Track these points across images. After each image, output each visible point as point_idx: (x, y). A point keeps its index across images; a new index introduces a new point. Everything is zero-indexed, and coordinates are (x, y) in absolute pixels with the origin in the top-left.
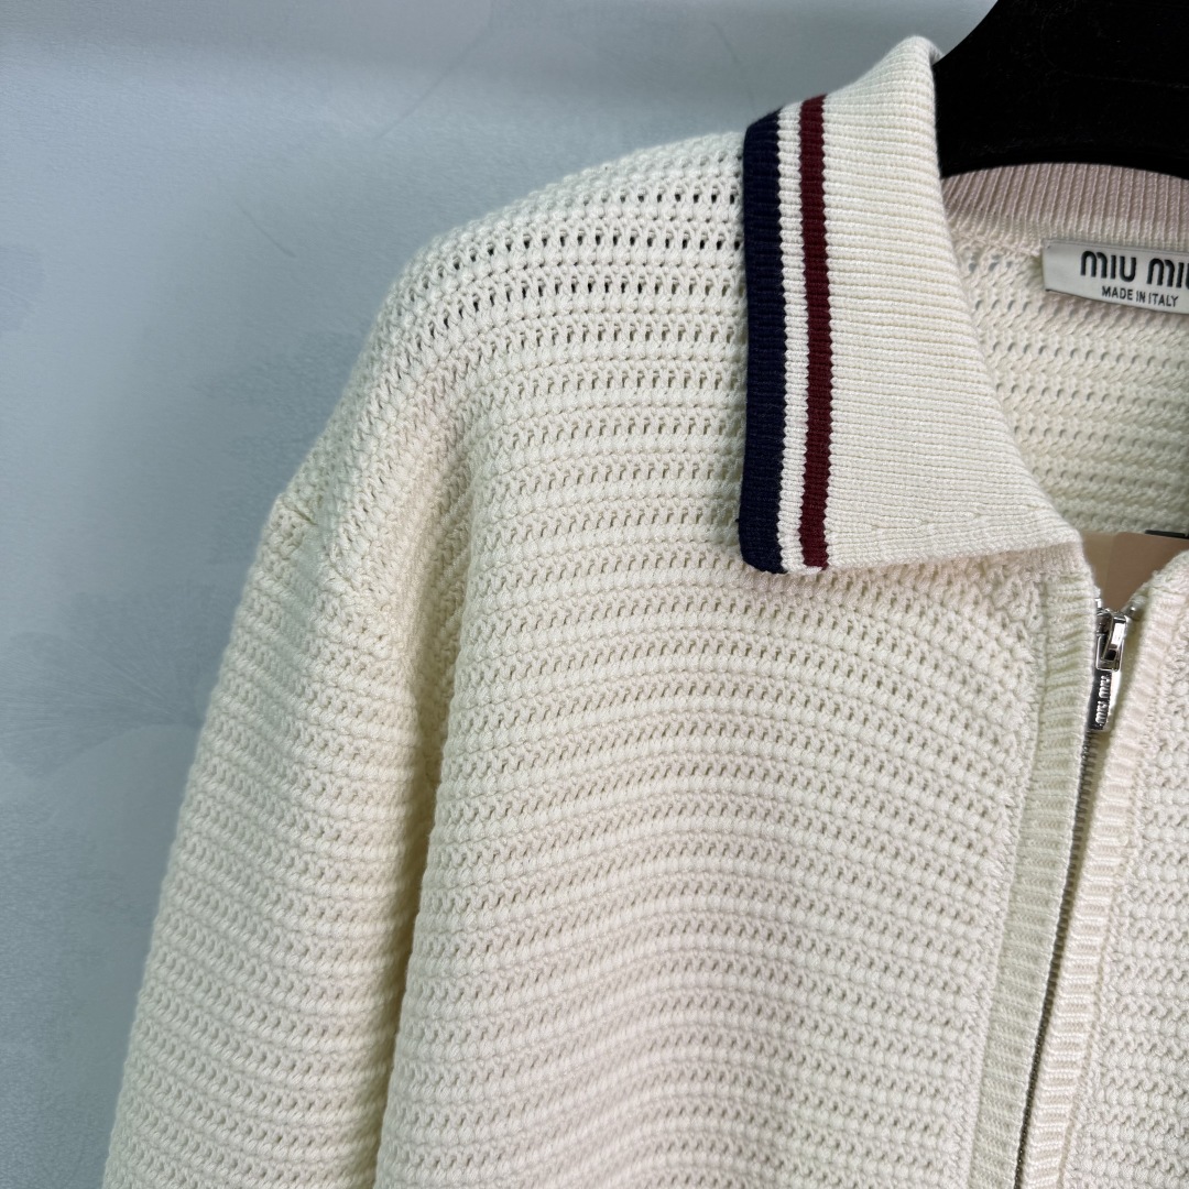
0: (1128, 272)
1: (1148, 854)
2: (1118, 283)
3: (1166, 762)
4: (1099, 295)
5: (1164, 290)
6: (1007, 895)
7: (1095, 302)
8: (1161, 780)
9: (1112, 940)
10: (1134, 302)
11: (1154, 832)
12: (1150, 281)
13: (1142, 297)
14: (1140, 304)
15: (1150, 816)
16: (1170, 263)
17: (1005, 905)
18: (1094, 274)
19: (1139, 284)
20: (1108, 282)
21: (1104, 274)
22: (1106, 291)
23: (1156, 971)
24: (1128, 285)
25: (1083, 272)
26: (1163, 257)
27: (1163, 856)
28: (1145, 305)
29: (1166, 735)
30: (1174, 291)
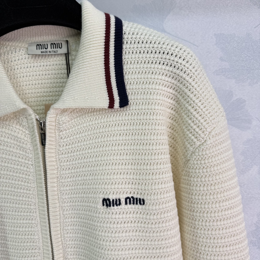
0: (46, 47)
1: (62, 169)
2: (44, 50)
3: (61, 149)
4: (40, 53)
5: (55, 50)
6: (35, 183)
7: (39, 55)
8: (61, 153)
9: (59, 188)
10: (48, 53)
11: (62, 164)
12: (51, 48)
13: (50, 52)
14: (50, 54)
15: (60, 161)
16: (55, 44)
17: (36, 185)
18: (39, 49)
19: (49, 49)
20: (42, 50)
21: (41, 49)
22: (42, 52)
23: (69, 193)
24: (46, 50)
25: (37, 49)
26: (53, 43)
27: (65, 169)
28: (51, 53)
29: (60, 144)
30: (57, 49)
